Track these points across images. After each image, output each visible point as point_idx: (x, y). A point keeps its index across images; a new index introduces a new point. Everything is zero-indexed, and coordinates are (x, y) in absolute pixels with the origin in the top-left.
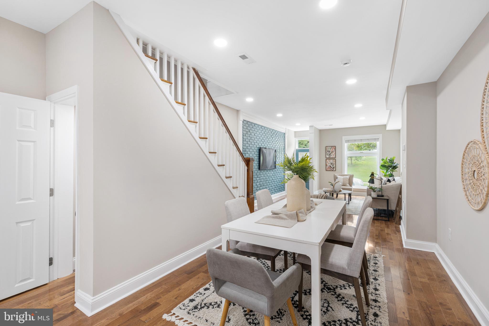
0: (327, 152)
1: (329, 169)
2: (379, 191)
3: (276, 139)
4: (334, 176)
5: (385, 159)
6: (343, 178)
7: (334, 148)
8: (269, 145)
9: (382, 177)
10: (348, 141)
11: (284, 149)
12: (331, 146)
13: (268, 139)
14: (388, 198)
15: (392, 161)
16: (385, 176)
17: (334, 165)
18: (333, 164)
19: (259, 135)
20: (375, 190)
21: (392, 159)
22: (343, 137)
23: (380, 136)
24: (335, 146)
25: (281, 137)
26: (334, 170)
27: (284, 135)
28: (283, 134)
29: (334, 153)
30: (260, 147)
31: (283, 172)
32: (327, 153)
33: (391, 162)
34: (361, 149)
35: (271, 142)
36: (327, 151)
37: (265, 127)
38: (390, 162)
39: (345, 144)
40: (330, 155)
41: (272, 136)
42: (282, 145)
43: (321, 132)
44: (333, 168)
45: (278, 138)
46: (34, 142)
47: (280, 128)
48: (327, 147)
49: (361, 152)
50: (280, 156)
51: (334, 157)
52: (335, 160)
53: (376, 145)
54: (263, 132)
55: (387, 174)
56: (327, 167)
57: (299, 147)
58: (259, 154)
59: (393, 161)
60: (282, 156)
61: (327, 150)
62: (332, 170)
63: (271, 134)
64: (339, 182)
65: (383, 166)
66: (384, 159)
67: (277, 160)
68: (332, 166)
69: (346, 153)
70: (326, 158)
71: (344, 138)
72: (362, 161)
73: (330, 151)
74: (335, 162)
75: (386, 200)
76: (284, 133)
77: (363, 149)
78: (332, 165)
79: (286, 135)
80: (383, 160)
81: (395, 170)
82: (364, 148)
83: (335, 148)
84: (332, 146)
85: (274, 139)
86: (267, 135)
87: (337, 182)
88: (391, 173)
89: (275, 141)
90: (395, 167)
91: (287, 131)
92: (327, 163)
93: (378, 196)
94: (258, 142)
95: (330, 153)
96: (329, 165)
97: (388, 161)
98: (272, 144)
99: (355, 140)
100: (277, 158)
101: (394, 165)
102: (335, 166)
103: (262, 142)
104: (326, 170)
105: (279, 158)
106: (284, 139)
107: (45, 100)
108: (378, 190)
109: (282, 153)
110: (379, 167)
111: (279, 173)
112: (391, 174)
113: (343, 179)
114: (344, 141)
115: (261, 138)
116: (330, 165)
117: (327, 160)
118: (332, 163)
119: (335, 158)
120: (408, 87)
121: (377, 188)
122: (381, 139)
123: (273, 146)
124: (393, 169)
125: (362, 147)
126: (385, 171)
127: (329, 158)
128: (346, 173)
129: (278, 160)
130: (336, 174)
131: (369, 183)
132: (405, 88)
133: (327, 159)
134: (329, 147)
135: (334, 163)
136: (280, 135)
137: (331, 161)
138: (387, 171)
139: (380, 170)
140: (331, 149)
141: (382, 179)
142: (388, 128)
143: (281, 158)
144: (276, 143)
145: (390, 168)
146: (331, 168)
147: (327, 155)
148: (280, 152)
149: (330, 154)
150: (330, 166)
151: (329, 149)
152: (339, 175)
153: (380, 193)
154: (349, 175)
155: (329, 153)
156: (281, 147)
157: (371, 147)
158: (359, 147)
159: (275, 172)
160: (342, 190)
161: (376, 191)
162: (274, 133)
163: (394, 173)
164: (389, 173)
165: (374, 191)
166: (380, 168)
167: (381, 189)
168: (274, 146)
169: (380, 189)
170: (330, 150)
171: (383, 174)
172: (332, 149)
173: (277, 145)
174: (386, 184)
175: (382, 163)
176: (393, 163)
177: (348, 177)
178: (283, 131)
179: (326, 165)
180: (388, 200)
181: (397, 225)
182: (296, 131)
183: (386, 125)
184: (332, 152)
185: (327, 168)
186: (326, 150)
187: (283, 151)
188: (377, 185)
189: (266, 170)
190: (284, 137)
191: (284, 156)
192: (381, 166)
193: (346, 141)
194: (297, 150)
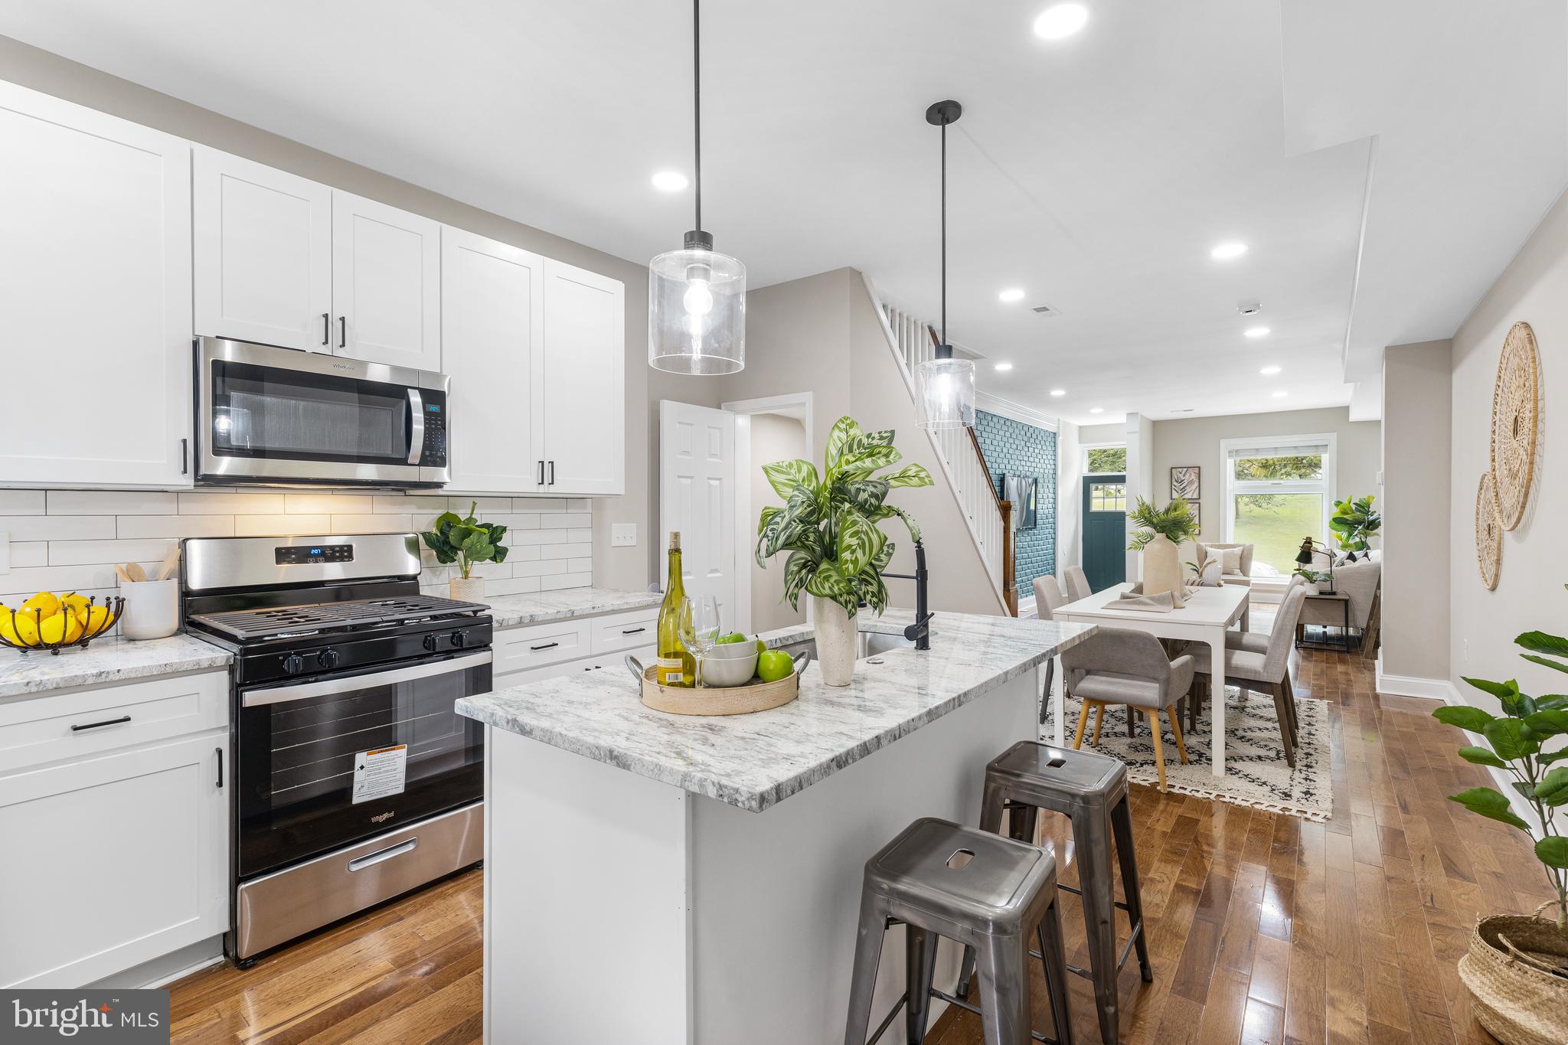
0: (1175, 484)
2: (1325, 581)
3: (1037, 451)
4: (1197, 549)
5: (1345, 502)
6: (1224, 553)
7: (1195, 472)
8: (1020, 468)
9: (1336, 551)
10: (1237, 451)
11: (1054, 475)
12: (1189, 467)
13: (1018, 452)
14: (1348, 598)
15: (1363, 507)
16: (1344, 547)
19: (1002, 444)
20: (1314, 578)
21: (1363, 502)
22: (1222, 442)
23: (1331, 439)
24: (1199, 467)
25: (1048, 444)
27: (1055, 438)
28: (1052, 435)
29: (1196, 484)
30: (1003, 474)
31: (1052, 538)
32: (1173, 487)
33: (1362, 509)
34: (1273, 474)
35: (1026, 459)
36: (1174, 480)
37: (1012, 421)
38: (1360, 511)
39: (1228, 460)
41: (1028, 444)
42: (1049, 466)
43: (1158, 427)
45: (1039, 447)
46: (720, 479)
47: (1043, 420)
48: (1173, 470)
49: (1275, 482)
50: (1045, 496)
51: (1195, 496)
52: (1197, 505)
53: (1320, 461)
54: (1008, 434)
55: (1351, 542)
57: (1091, 471)
59: (1369, 507)
60: (1049, 495)
61: (1176, 477)
63: (1026, 439)
64: (1215, 561)
65: (1339, 521)
66: (1341, 503)
69: (1232, 486)
70: (1171, 499)
71: (1225, 445)
72: (1275, 509)
73: (1182, 481)
75: (1343, 603)
76: (1055, 433)
77: (1279, 474)
79: (1060, 439)
80: (1338, 503)
81: (1374, 531)
82: (1283, 471)
83: (1197, 472)
84: (1191, 467)
85: (1031, 449)
86: (1017, 442)
87: (1211, 561)
88: (1363, 540)
89: (1034, 455)
90: (1373, 525)
91: (1061, 427)
93: (1321, 593)
94: (998, 460)
95: (1184, 485)
97: (1354, 509)
98: (1028, 464)
99: (1257, 450)
101: (1371, 518)
103: (1006, 461)
105: (1042, 501)
106: (1054, 449)
107: (720, 408)
108: (1323, 578)
109: (1050, 486)
110: (1328, 525)
111: (1042, 540)
112: (1362, 542)
113: (1225, 555)
114: (1224, 452)
115: (1005, 450)
119: (1199, 498)
120: (1387, 348)
121: (1318, 573)
122: (1333, 446)
124: (1367, 528)
125: (1278, 467)
126: (1345, 535)
128: (1230, 541)
129: (1041, 505)
130: (1203, 544)
131: (1297, 562)
132: (1383, 349)
134: (1180, 470)
136: (1045, 439)
138: (1350, 535)
139: (1330, 532)
140: (1187, 476)
141: (1335, 554)
142: (1354, 416)
143: (1046, 501)
144: (1037, 460)
145: (1360, 528)
147: (1173, 491)
148: (1046, 485)
149: (1184, 488)
151: (1181, 476)
152: (1212, 546)
153: (1327, 587)
154: (1240, 546)
155: (1182, 487)
156: (1046, 471)
157: (1304, 467)
158: (1269, 468)
159: (1034, 538)
160: (1222, 582)
161: (1315, 581)
162: (1030, 434)
163: (1370, 541)
164: (1357, 539)
165: (1312, 582)
166: (1331, 526)
167: (1329, 577)
168: (1031, 469)
169: (1326, 575)
170: (1184, 476)
171: (1340, 543)
172: (1190, 475)
173: (1039, 465)
174: (1343, 564)
175: (1336, 512)
176: (1367, 513)
177: (1238, 551)
178: (1051, 427)
180: (1346, 602)
181: (1370, 661)
182: (1083, 426)
183: (1348, 407)
184: (1191, 482)
186: (1173, 477)
187: (1051, 480)
188: (1318, 565)
190: (1053, 445)
191: (1054, 493)
192: (1335, 520)
193: (1229, 452)
194: (1085, 478)
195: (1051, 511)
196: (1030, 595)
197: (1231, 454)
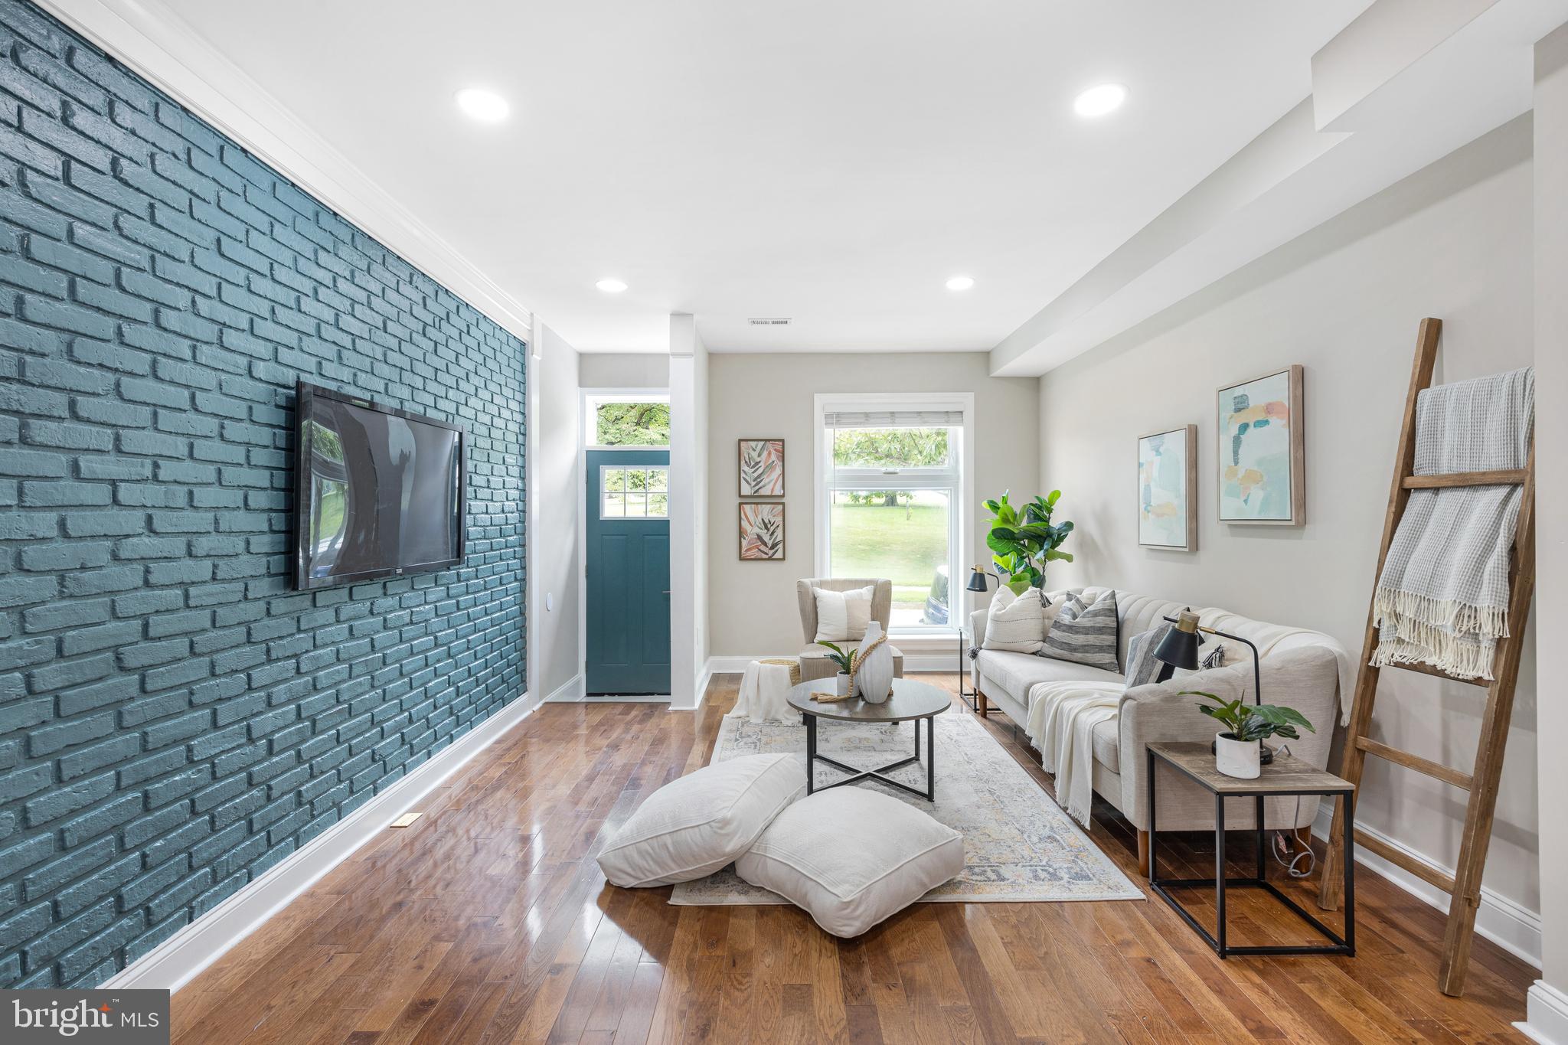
0: (746, 469)
1: (754, 553)
6: (847, 601)
7: (775, 450)
8: (401, 392)
10: (838, 415)
11: (521, 437)
12: (766, 440)
15: (1040, 511)
17: (779, 532)
18: (772, 529)
21: (1039, 503)
22: (817, 396)
23: (967, 402)
24: (783, 441)
26: (779, 555)
27: (524, 354)
29: (778, 471)
30: (299, 385)
31: (516, 580)
32: (743, 475)
33: (1035, 515)
35: (424, 371)
36: (743, 462)
39: (826, 431)
40: (758, 479)
41: (435, 334)
42: (506, 413)
43: (720, 363)
44: (771, 548)
45: (477, 357)
48: (742, 444)
49: (891, 469)
50: (496, 482)
51: (778, 491)
52: (781, 507)
54: (334, 265)
56: (744, 543)
57: (602, 441)
58: (282, 443)
59: (1049, 510)
60: (507, 479)
61: (747, 457)
62: (770, 559)
63: (425, 315)
65: (1000, 536)
66: (999, 503)
67: (477, 506)
68: (766, 538)
69: (832, 474)
70: (740, 496)
71: (823, 403)
73: (757, 463)
74: (781, 518)
76: (524, 345)
78: (768, 530)
79: (535, 359)
80: (993, 505)
81: (1056, 551)
83: (779, 448)
84: (769, 440)
85: (445, 353)
86: (382, 308)
87: (874, 642)
90: (1053, 539)
91: (537, 336)
92: (745, 524)
95: (760, 471)
96: (752, 530)
97: (1022, 514)
98: (435, 389)
99: (867, 415)
100: (470, 489)
101: (1052, 528)
102: (780, 538)
104: (741, 559)
105: (484, 493)
106: (519, 377)
109: (510, 460)
111: (486, 589)
114: (819, 417)
115: (316, 309)
116: (757, 530)
117: (747, 508)
118: (767, 521)
119: (783, 496)
122: (969, 415)
123: (442, 404)
126: (1014, 561)
127: (757, 499)
129: (483, 504)
133: (744, 500)
134: (753, 444)
135: (779, 520)
136: (491, 342)
137: (766, 512)
138: (1018, 560)
140: (765, 453)
142: (999, 367)
143: (499, 495)
144: (466, 388)
145: (1033, 545)
146: (763, 548)
147: (743, 482)
148: (496, 457)
149: (759, 476)
150: (759, 537)
151: (754, 455)
155: (756, 475)
156: (498, 423)
159: (457, 588)
162: (445, 312)
170: (759, 455)
172: (770, 453)
175: (994, 521)
176: (1044, 519)
177: (869, 591)
178: (518, 327)
179: (741, 533)
182: (588, 353)
184: (770, 467)
185: (744, 549)
186: (742, 458)
189: (370, 577)
190: (518, 367)
191: (523, 479)
192: (994, 532)
193: (827, 417)
194: (590, 454)
195: (514, 517)
196: (444, 744)
197: (830, 420)
